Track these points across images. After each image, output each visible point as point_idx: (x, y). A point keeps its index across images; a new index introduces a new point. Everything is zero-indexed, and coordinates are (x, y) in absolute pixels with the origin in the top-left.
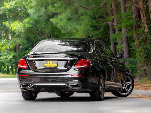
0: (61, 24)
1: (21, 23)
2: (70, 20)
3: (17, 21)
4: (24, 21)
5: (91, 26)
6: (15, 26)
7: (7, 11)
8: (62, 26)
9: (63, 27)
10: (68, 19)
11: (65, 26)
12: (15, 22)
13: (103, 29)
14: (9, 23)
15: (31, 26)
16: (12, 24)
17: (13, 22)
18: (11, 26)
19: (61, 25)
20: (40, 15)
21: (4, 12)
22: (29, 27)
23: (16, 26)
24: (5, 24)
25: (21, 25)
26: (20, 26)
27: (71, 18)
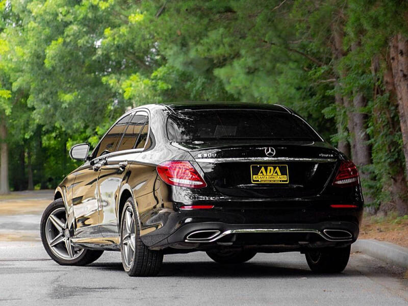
0: (237, 85)
1: (147, 81)
2: (253, 73)
3: (138, 74)
4: (153, 74)
5: (298, 89)
6: (132, 88)
7: (113, 49)
8: (240, 88)
9: (240, 90)
10: (247, 70)
11: (245, 87)
12: (131, 77)
13: (321, 96)
14: (119, 80)
15: (170, 87)
16: (124, 83)
17: (128, 78)
18: (123, 86)
19: (237, 87)
20: (189, 60)
21: (105, 52)
22: (165, 88)
23: (134, 87)
24: (107, 81)
25: (146, 85)
26: (145, 88)
27: (256, 70)
